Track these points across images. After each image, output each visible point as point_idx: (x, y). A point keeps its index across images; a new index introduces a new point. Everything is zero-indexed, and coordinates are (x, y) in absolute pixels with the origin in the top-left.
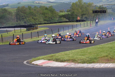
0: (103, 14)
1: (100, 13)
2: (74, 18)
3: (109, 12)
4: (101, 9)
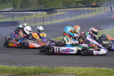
2: (89, 3)
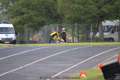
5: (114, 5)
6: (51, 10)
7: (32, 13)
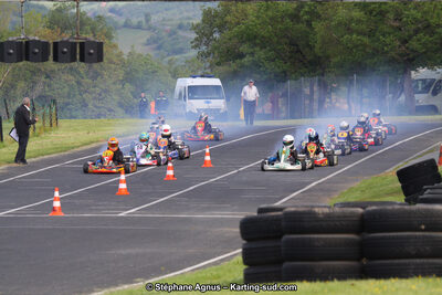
0: (81, 67)
1: (56, 59)
3: (126, 51)
4: (65, 28)
5: (436, 36)
6: (301, 48)
7: (261, 54)
